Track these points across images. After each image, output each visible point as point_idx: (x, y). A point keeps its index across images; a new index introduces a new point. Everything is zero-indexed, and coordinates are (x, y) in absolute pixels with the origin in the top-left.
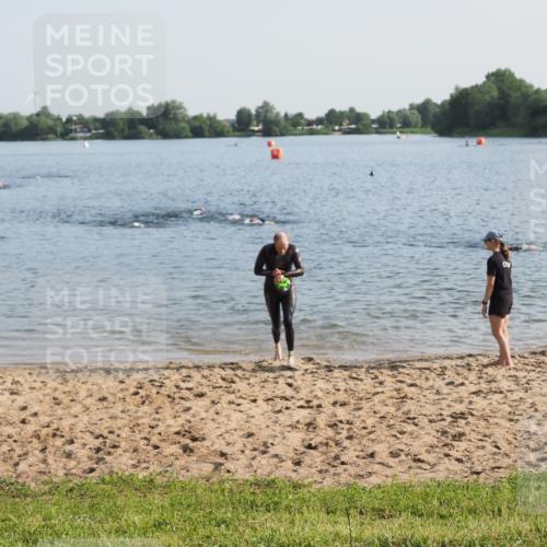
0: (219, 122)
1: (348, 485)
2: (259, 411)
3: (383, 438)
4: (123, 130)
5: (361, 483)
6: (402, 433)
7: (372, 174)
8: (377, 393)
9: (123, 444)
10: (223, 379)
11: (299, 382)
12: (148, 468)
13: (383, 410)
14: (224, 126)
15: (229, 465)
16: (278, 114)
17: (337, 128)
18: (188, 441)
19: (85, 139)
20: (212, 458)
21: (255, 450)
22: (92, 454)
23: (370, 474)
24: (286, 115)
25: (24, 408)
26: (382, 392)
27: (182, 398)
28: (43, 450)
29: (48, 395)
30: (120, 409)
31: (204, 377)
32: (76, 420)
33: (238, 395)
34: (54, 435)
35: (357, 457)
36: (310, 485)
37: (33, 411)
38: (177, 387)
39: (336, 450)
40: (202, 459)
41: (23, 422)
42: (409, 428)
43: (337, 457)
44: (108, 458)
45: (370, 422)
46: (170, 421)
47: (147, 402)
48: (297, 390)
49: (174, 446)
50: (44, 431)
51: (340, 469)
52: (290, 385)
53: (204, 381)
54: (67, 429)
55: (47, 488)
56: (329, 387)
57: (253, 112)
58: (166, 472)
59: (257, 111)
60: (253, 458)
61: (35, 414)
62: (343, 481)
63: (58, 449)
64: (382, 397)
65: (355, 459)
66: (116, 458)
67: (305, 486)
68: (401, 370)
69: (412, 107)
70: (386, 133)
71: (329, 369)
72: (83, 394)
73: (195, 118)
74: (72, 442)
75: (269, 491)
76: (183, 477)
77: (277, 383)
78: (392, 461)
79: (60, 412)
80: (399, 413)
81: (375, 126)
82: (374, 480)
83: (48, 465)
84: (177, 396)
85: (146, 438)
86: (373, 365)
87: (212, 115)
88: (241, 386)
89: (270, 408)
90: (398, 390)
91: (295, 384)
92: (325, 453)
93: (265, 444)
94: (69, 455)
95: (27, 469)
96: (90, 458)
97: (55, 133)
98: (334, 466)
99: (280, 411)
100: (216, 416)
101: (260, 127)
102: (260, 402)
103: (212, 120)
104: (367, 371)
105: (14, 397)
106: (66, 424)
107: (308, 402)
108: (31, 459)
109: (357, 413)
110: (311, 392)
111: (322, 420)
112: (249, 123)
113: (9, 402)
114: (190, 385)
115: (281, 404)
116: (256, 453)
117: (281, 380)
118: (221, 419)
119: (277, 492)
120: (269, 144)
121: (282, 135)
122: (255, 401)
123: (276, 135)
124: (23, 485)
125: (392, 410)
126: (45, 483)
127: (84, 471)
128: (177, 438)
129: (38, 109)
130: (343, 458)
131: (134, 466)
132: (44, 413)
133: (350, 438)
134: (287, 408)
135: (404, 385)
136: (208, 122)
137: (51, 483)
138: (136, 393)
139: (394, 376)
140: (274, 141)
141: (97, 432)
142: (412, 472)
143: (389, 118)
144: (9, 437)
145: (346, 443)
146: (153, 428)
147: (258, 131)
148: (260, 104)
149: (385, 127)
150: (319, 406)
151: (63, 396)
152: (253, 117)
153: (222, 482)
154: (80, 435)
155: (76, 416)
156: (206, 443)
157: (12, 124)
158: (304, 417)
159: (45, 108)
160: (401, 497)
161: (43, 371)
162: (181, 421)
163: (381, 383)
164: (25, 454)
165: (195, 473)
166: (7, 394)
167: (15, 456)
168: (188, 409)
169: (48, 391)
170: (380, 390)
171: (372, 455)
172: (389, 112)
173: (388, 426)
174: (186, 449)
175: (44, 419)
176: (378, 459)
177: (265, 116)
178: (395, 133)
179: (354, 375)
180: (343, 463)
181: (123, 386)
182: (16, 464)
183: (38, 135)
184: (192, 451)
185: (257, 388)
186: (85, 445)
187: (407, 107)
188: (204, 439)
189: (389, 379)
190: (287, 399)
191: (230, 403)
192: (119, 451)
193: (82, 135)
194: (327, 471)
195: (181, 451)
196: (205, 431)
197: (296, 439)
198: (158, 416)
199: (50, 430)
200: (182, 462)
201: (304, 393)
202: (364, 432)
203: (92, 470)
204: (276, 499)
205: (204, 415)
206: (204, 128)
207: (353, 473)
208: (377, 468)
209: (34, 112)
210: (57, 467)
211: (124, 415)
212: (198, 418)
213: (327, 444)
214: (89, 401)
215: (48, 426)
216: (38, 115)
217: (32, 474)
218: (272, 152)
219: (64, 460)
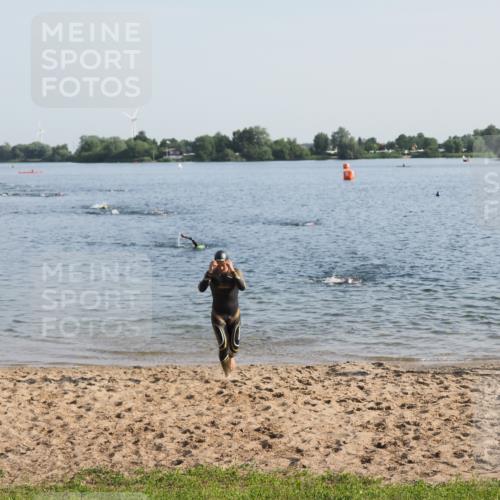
0: (298, 146)
1: (416, 483)
2: (333, 411)
3: (447, 439)
4: (211, 153)
5: (427, 481)
6: (466, 435)
7: (438, 195)
8: (443, 397)
9: (208, 439)
10: (300, 381)
11: (370, 385)
12: (230, 462)
13: (448, 413)
14: (302, 150)
15: (305, 461)
16: (352, 139)
17: (406, 152)
18: (268, 438)
19: (177, 161)
20: (289, 454)
21: (328, 447)
22: (180, 447)
23: (435, 473)
24: (360, 139)
25: (119, 404)
26: (447, 397)
27: (262, 398)
28: (136, 443)
29: (141, 392)
30: (206, 407)
31: (282, 379)
32: (165, 416)
33: (313, 396)
34: (146, 429)
35: (424, 456)
36: (379, 481)
37: (127, 406)
38: (257, 387)
39: (404, 450)
40: (280, 455)
41: (118, 416)
42: (472, 430)
43: (404, 456)
44: (194, 452)
45: (436, 424)
46: (251, 419)
47: (230, 401)
48: (368, 393)
49: (254, 442)
50: (137, 425)
51: (407, 467)
52: (361, 388)
53: (282, 383)
54: (158, 424)
55: (138, 477)
56: (398, 390)
57: (330, 137)
58: (247, 465)
59: (333, 136)
60: (327, 455)
61: (129, 410)
62: (410, 478)
63: (150, 442)
64: (447, 401)
65: (421, 458)
66: (201, 452)
67: (374, 482)
68: (465, 376)
69: (476, 133)
70: (452, 157)
71: (398, 374)
72: (172, 392)
73: (276, 142)
74: (161, 436)
75: (341, 486)
76: (262, 470)
77: (349, 386)
78: (456, 461)
79: (152, 408)
80: (463, 416)
81: (442, 150)
82: (439, 478)
83: (140, 456)
84: (257, 396)
85: (228, 434)
86: (438, 371)
87: (292, 139)
88: (316, 388)
89: (343, 409)
90: (462, 395)
91: (366, 387)
92: (393, 452)
93: (338, 442)
94: (159, 448)
95: (121, 459)
96: (178, 451)
97: (150, 155)
98: (401, 464)
99: (352, 412)
100: (293, 416)
101: (336, 151)
102: (333, 403)
103: (292, 144)
104: (433, 376)
105: (111, 393)
106: (156, 419)
107: (378, 404)
108: (125, 451)
109: (424, 416)
110: (381, 394)
111: (390, 421)
112: (326, 147)
113: (106, 398)
114: (269, 386)
115: (352, 405)
116: (330, 450)
117: (353, 384)
118: (297, 417)
119: (349, 486)
120: (345, 167)
121: (356, 158)
122: (328, 402)
123: (350, 159)
124: (118, 474)
125: (456, 413)
126: (137, 473)
127: (173, 463)
128: (257, 434)
129: (136, 134)
130: (410, 457)
131: (218, 460)
132: (137, 408)
133: (416, 438)
134: (359, 409)
135: (468, 391)
136: (289, 146)
137: (142, 473)
138: (221, 393)
139: (458, 382)
140: (349, 163)
141: (185, 427)
142: (474, 471)
143: (455, 143)
144: (105, 430)
145: (413, 443)
146: (235, 424)
147: (334, 155)
148: (336, 130)
149: (451, 152)
150: (388, 408)
151: (155, 393)
152: (329, 142)
153: (297, 476)
154: (169, 429)
155: (166, 412)
156: (283, 440)
157: (112, 148)
158: (374, 418)
159: (142, 133)
160: (464, 495)
161: (137, 371)
162: (261, 419)
163: (446, 388)
164: (119, 446)
165: (273, 467)
166: (104, 390)
167: (111, 447)
168: (268, 408)
169: (141, 389)
170: (444, 394)
171: (437, 455)
172: (455, 138)
173: (453, 428)
174: (266, 445)
175: (137, 415)
176: (442, 459)
177: (341, 141)
178: (461, 157)
179: (421, 380)
180: (410, 462)
181: (208, 386)
182: (112, 455)
183: (134, 157)
184: (270, 447)
185: (331, 390)
186: (173, 439)
187: (472, 133)
188: (281, 436)
189: (453, 385)
190: (358, 401)
191: (306, 403)
192: (205, 445)
193: (174, 157)
194: (395, 469)
195: (260, 447)
196: (283, 429)
197: (366, 438)
198: (240, 414)
199: (142, 425)
200: (261, 457)
201: (374, 396)
202: (430, 433)
203: (180, 462)
204: (348, 493)
205: (282, 414)
206: (285, 152)
207: (419, 471)
208: (441, 467)
209: (132, 136)
210: (148, 459)
211: (208, 412)
212: (276, 417)
213: (395, 444)
214: (177, 399)
215: (140, 421)
216: (135, 139)
217: (125, 464)
218: (345, 173)
219: (154, 452)
